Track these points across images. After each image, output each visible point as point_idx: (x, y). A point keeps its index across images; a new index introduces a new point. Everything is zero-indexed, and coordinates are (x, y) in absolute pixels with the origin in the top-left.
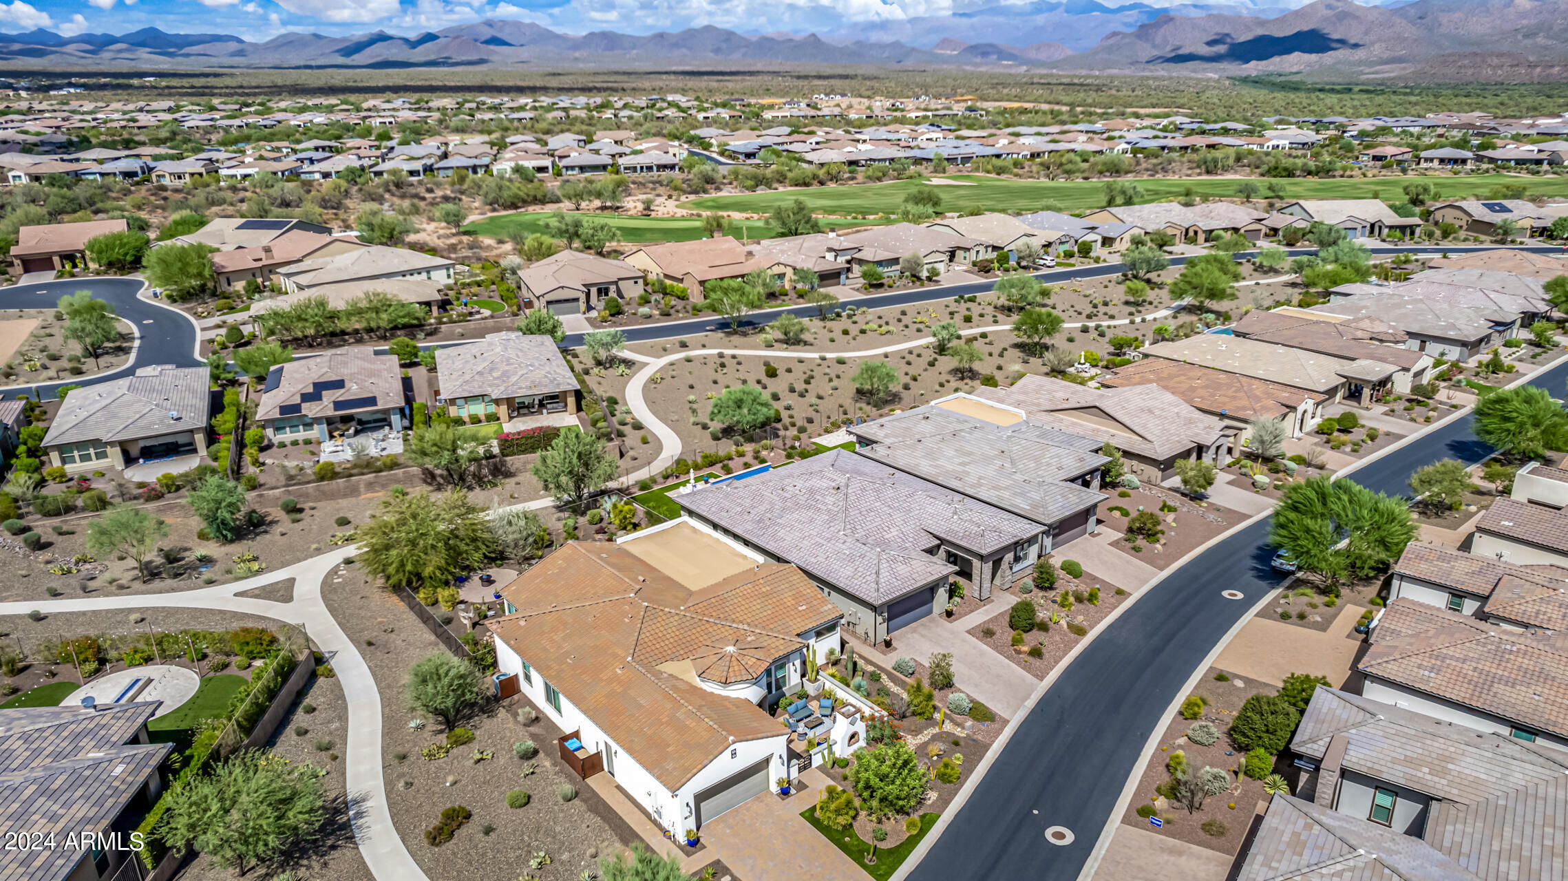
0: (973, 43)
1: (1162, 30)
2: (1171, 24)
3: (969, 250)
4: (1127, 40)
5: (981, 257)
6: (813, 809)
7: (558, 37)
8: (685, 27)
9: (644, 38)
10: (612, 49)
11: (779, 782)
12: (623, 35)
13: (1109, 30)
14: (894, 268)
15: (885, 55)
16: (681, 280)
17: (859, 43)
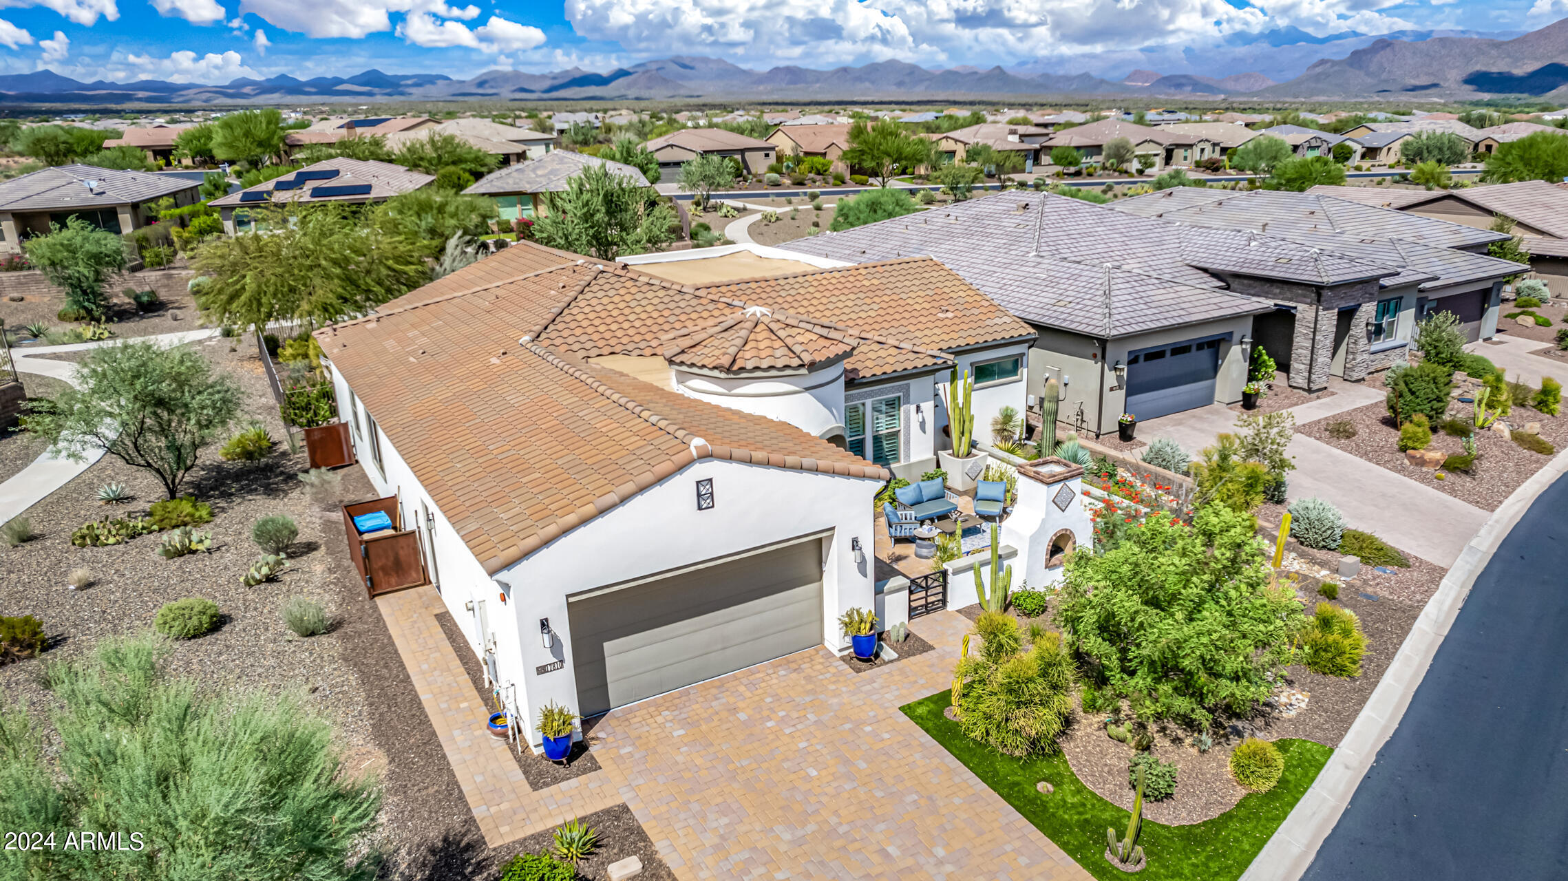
0: (1166, 75)
1: (1378, 56)
2: (1388, 49)
3: (1190, 146)
4: (1336, 68)
5: (1206, 156)
6: (944, 698)
7: (744, 72)
8: (868, 62)
9: (827, 72)
10: (795, 83)
11: (849, 622)
12: (807, 70)
13: (1318, 57)
14: (1095, 158)
15: (1074, 87)
16: (824, 155)
17: (1046, 76)
